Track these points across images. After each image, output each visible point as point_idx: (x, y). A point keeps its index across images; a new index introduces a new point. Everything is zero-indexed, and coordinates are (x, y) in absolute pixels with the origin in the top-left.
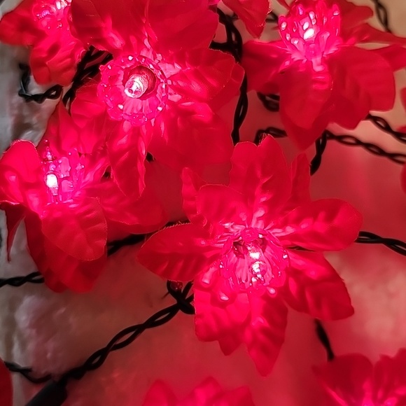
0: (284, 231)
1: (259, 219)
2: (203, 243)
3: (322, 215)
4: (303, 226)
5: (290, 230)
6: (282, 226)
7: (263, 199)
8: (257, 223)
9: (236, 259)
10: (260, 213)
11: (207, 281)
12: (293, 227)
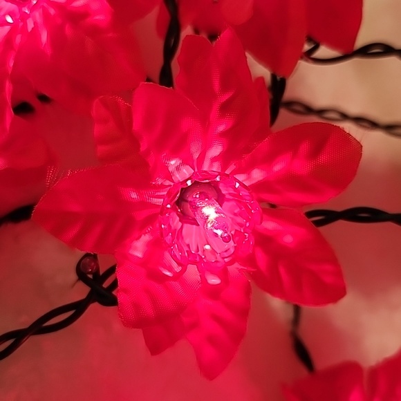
0: (249, 178)
1: (214, 160)
2: (134, 195)
3: (305, 147)
4: (277, 168)
5: (257, 175)
6: (246, 170)
7: (221, 128)
8: (211, 165)
9: (180, 224)
10: (216, 151)
11: (139, 254)
12: (262, 169)
